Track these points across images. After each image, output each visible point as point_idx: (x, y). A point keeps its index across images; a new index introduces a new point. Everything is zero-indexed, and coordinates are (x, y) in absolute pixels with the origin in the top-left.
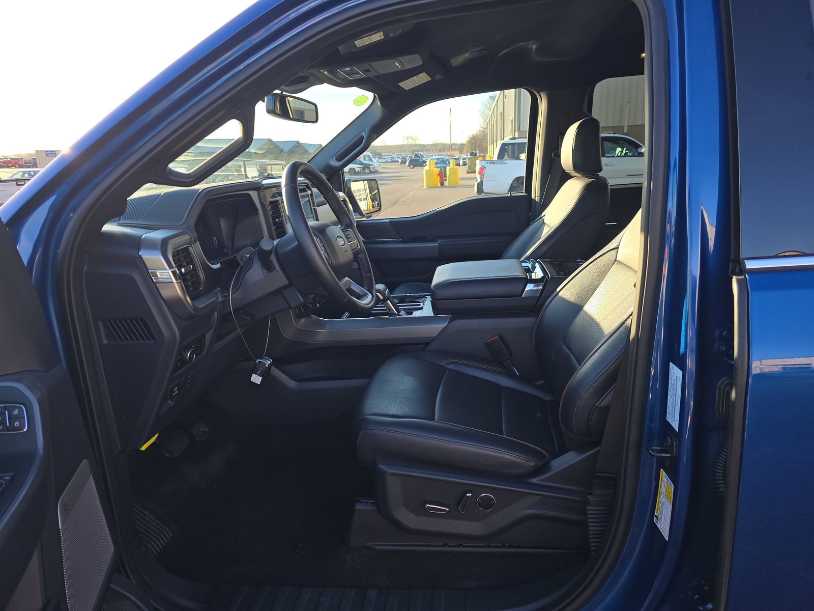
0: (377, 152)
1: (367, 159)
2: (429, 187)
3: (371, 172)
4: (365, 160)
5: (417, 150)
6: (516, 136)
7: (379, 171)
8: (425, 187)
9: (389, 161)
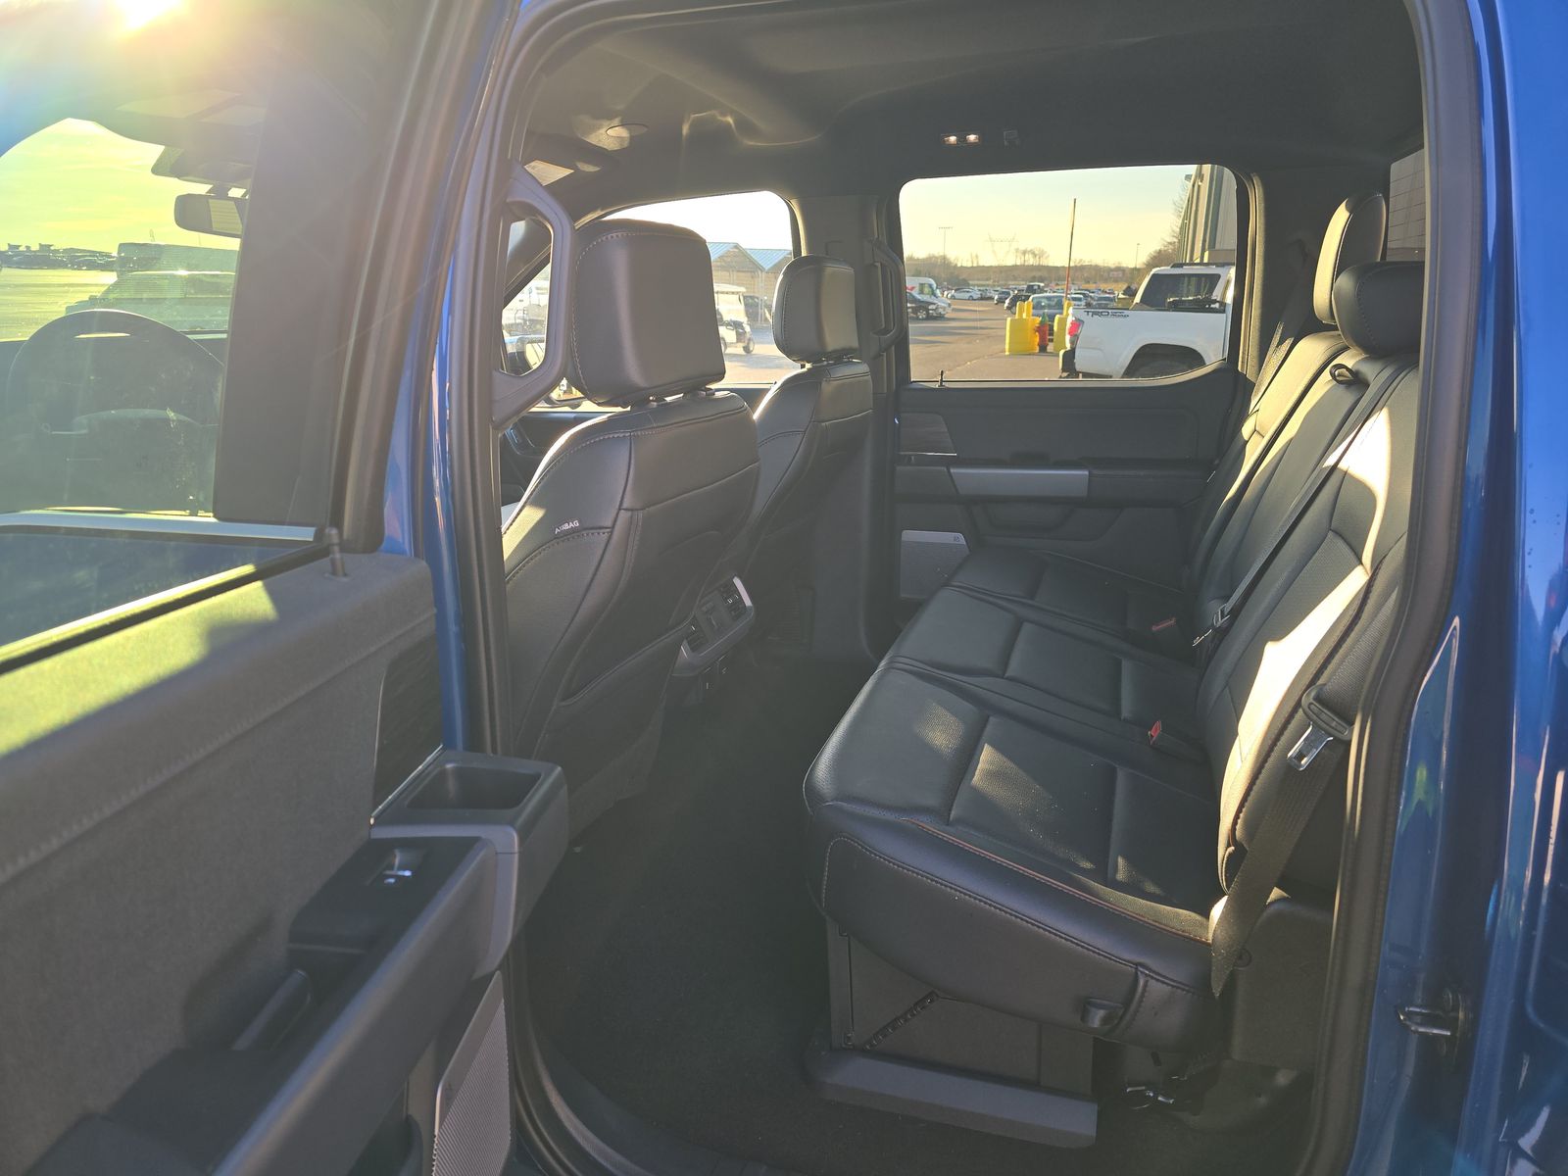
0: (961, 278)
1: (926, 290)
2: (1014, 353)
3: (929, 318)
4: (921, 292)
5: (1041, 277)
6: (1206, 260)
7: (946, 316)
8: (1007, 353)
9: (975, 297)
